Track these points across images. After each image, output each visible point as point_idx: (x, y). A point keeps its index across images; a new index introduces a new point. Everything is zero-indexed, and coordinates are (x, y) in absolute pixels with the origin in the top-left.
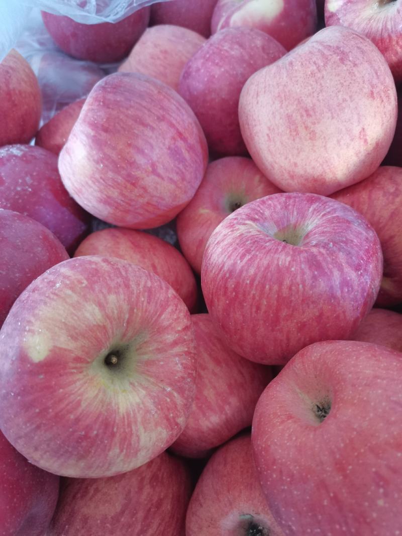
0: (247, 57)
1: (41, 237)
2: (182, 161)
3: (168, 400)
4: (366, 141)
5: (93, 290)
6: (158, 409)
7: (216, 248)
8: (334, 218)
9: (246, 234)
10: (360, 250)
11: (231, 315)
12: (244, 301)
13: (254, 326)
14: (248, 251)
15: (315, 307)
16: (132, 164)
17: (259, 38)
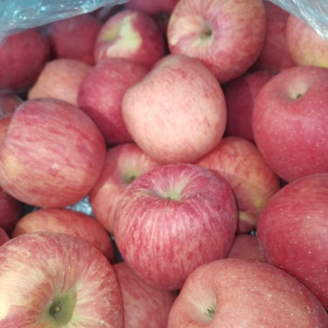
2: (88, 154)
4: (209, 125)
7: (121, 211)
8: (197, 177)
9: (141, 198)
10: (218, 196)
11: (140, 257)
12: (147, 245)
13: (158, 261)
14: (145, 210)
15: (195, 240)
16: (52, 161)
17: (129, 65)
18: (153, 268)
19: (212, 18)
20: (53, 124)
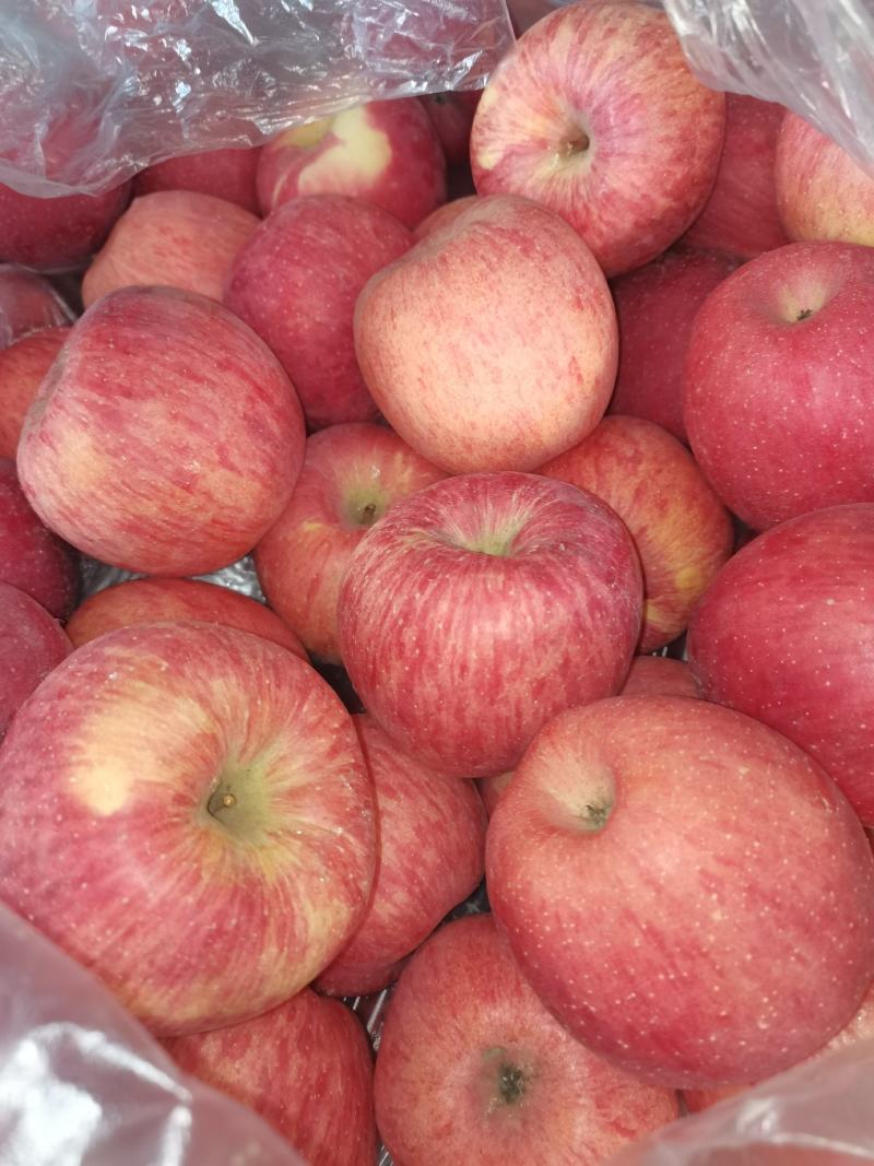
0: (350, 249)
1: (23, 606)
2: (269, 439)
3: (342, 850)
4: (580, 377)
5: (182, 674)
6: (328, 867)
7: (367, 581)
8: (555, 505)
10: (608, 550)
11: (417, 690)
12: (438, 660)
14: (431, 575)
15: (555, 651)
16: (183, 450)
17: (366, 214)
20: (187, 354)
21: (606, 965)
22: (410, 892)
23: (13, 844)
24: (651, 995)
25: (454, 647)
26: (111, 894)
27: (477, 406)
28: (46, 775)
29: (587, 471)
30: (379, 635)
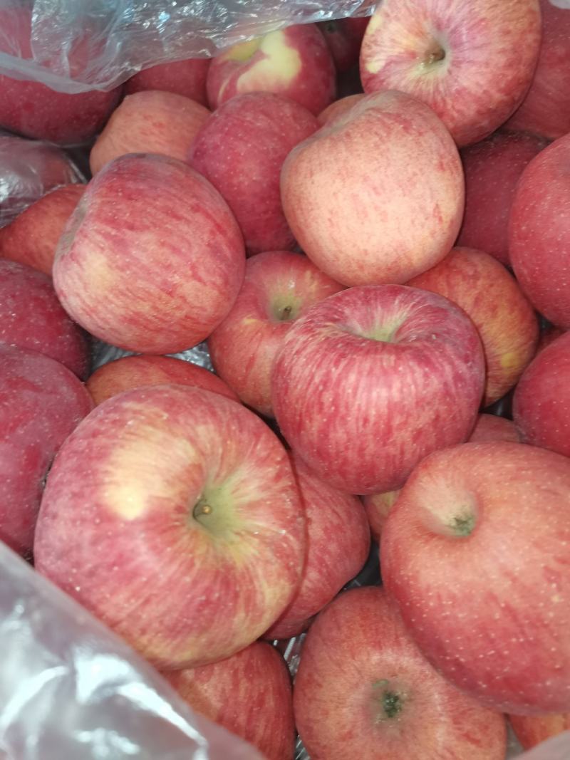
0: (276, 129)
1: (61, 373)
2: (224, 260)
3: (285, 546)
4: (440, 219)
5: (177, 421)
6: (278, 557)
7: (296, 359)
8: (427, 307)
9: (333, 337)
10: (464, 340)
11: (332, 435)
12: (347, 415)
13: (362, 444)
14: (343, 356)
15: (431, 409)
16: (168, 267)
17: (287, 105)
18: (352, 455)
19: (453, 26)
20: (170, 200)
21: (474, 631)
22: (320, 572)
23: (65, 538)
24: (506, 652)
25: (359, 405)
26: (134, 574)
27: (369, 238)
28: (87, 491)
29: (442, 285)
30: (305, 397)
